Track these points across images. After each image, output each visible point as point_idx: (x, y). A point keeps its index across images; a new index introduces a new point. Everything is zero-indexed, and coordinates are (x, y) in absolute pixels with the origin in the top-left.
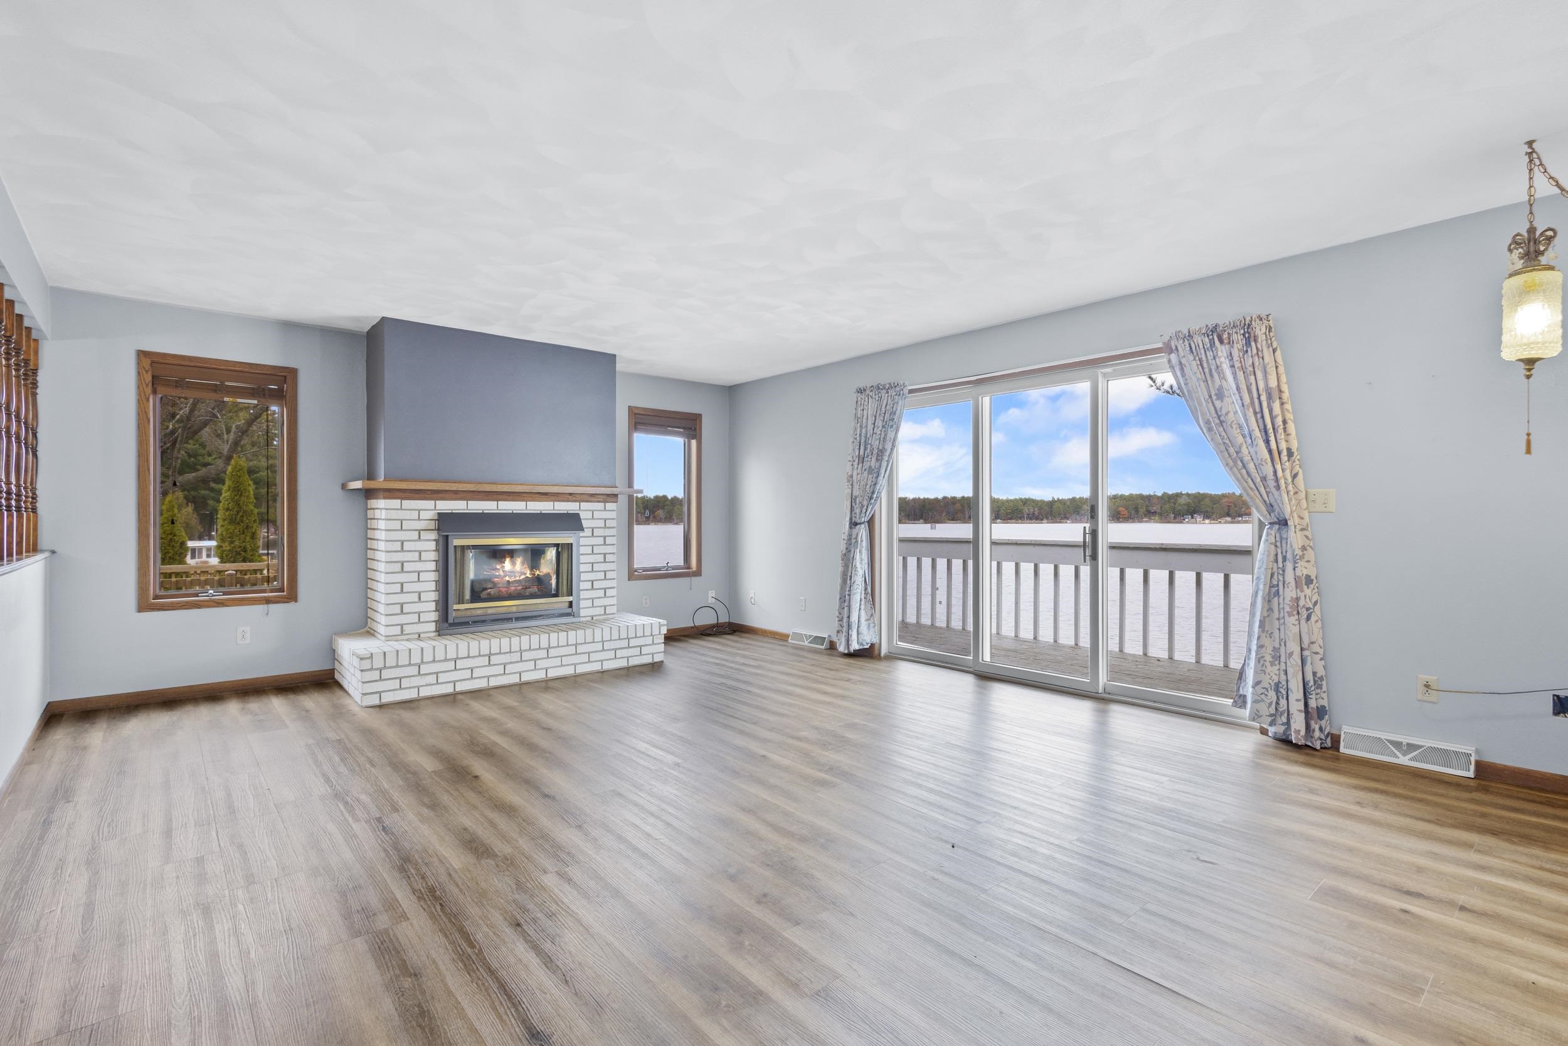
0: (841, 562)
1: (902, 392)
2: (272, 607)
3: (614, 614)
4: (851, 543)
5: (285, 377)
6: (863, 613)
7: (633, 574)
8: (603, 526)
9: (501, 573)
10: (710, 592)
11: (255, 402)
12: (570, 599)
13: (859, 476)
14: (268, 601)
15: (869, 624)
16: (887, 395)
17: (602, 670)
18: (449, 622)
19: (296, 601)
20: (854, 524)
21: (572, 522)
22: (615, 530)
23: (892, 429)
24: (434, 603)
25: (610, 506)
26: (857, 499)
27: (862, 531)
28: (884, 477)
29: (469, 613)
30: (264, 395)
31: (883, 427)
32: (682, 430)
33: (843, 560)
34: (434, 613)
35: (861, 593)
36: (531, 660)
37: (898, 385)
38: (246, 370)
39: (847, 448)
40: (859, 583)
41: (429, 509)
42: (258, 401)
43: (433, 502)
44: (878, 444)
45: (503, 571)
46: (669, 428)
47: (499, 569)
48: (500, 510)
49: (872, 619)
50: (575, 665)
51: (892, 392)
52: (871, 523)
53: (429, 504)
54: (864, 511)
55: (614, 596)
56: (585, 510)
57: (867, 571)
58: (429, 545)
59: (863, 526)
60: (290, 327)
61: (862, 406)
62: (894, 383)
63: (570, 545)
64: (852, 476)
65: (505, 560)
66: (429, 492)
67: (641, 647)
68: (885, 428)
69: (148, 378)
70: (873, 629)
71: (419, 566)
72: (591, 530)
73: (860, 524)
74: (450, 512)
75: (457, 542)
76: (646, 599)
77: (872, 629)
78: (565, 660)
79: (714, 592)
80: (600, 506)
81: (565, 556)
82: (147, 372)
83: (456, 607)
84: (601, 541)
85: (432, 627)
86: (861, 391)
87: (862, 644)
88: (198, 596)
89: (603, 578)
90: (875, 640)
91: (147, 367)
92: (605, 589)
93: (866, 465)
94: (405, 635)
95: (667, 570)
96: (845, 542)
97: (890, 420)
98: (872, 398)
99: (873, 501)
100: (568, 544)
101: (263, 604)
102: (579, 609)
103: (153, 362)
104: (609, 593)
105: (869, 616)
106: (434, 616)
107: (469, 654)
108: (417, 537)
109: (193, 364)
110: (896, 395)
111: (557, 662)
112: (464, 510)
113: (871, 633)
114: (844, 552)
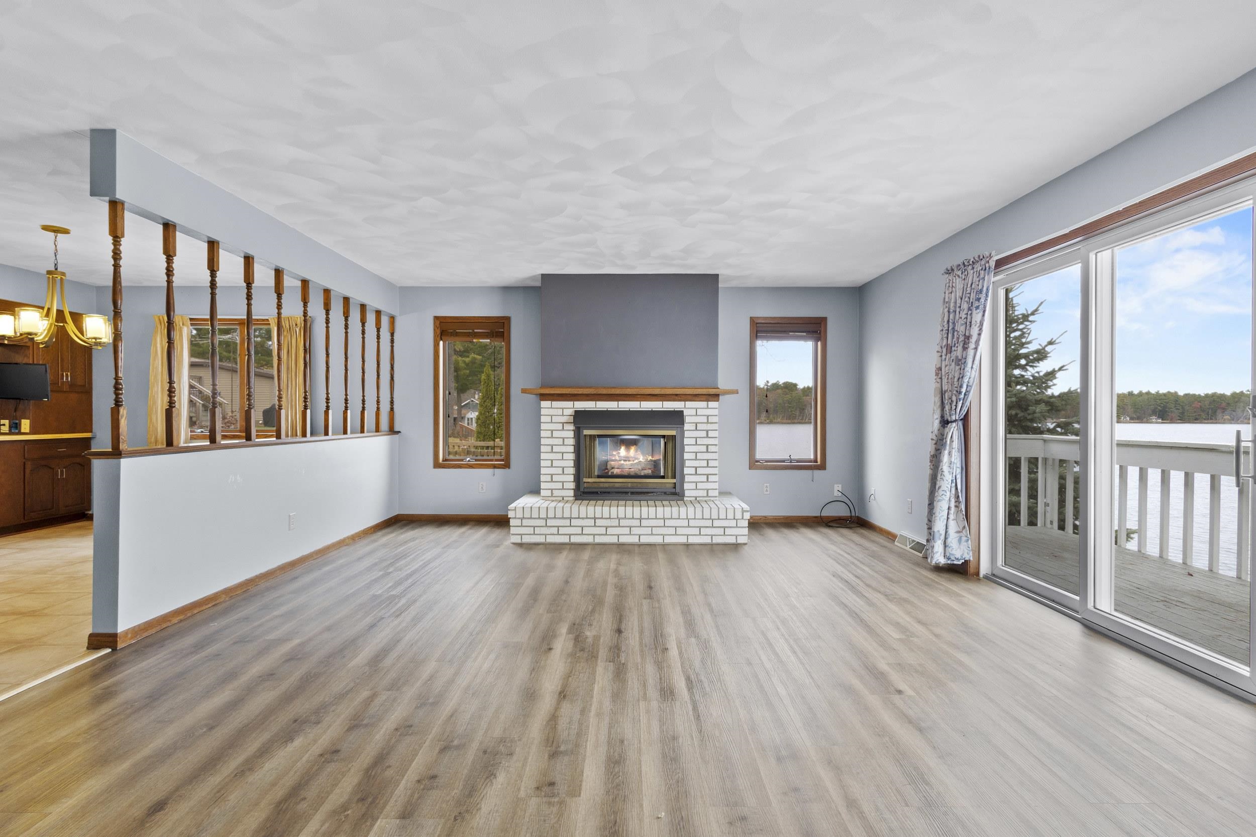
0: (930, 464)
1: (987, 265)
2: (497, 470)
3: (716, 497)
4: (940, 443)
5: (504, 323)
6: (952, 524)
7: (754, 464)
8: (706, 421)
9: (617, 458)
10: (836, 486)
11: (489, 341)
12: (674, 481)
13: (947, 368)
14: (495, 467)
15: (961, 538)
16: (972, 271)
17: (687, 543)
18: (581, 490)
19: (509, 468)
20: (945, 423)
21: (677, 417)
22: (717, 425)
23: (978, 311)
24: (573, 476)
25: (712, 404)
26: (946, 394)
27: (954, 431)
28: (972, 367)
29: (596, 485)
30: (493, 335)
31: (969, 309)
32: (805, 334)
33: (931, 461)
34: (573, 483)
35: (950, 500)
36: (627, 527)
37: (984, 257)
38: (484, 321)
39: (934, 339)
40: (946, 489)
41: (569, 407)
42: (490, 340)
43: (572, 402)
44: (964, 331)
45: (619, 457)
46: (791, 333)
47: (615, 455)
48: (620, 408)
49: (964, 531)
50: (664, 535)
51: (978, 267)
52: (966, 420)
53: (569, 404)
54: (954, 407)
55: (716, 482)
56: (689, 408)
57: (959, 477)
58: (569, 433)
59: (954, 424)
60: (507, 290)
61: (950, 288)
62: (979, 256)
63: (674, 437)
64: (940, 369)
65: (621, 448)
66: (569, 396)
67: (724, 528)
68: (971, 310)
69: (439, 332)
70: (966, 543)
71: (563, 449)
72: (694, 424)
73: (952, 422)
74: (584, 409)
75: (586, 432)
76: (767, 487)
77: (964, 543)
78: (655, 531)
79: (840, 486)
80: (704, 404)
81: (670, 446)
82: (438, 328)
83: (585, 480)
84: (704, 434)
85: (572, 493)
86: (950, 271)
87: (949, 559)
88: (463, 461)
89: (706, 465)
90: (969, 556)
91: (438, 326)
92: (708, 475)
93: (954, 354)
94: (554, 497)
95: (791, 462)
96: (934, 442)
97: (976, 300)
98: (959, 276)
99: (962, 396)
100: (673, 436)
101: (491, 468)
102: (683, 490)
103: (440, 322)
104: (711, 478)
105: (961, 528)
106: (572, 485)
107: (579, 515)
108: (561, 428)
109: (458, 321)
110: (982, 269)
111: (649, 531)
112: (594, 408)
113: (962, 547)
114: (932, 454)
